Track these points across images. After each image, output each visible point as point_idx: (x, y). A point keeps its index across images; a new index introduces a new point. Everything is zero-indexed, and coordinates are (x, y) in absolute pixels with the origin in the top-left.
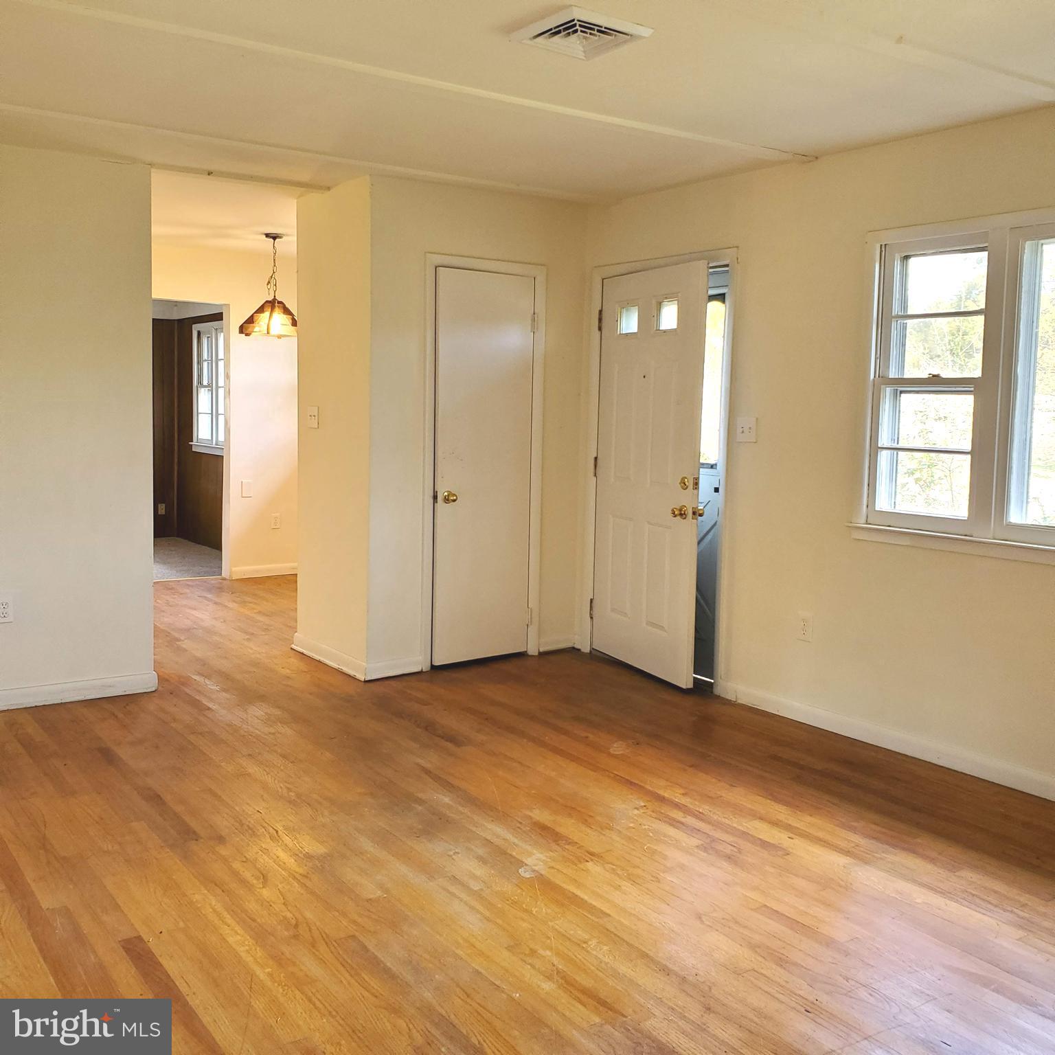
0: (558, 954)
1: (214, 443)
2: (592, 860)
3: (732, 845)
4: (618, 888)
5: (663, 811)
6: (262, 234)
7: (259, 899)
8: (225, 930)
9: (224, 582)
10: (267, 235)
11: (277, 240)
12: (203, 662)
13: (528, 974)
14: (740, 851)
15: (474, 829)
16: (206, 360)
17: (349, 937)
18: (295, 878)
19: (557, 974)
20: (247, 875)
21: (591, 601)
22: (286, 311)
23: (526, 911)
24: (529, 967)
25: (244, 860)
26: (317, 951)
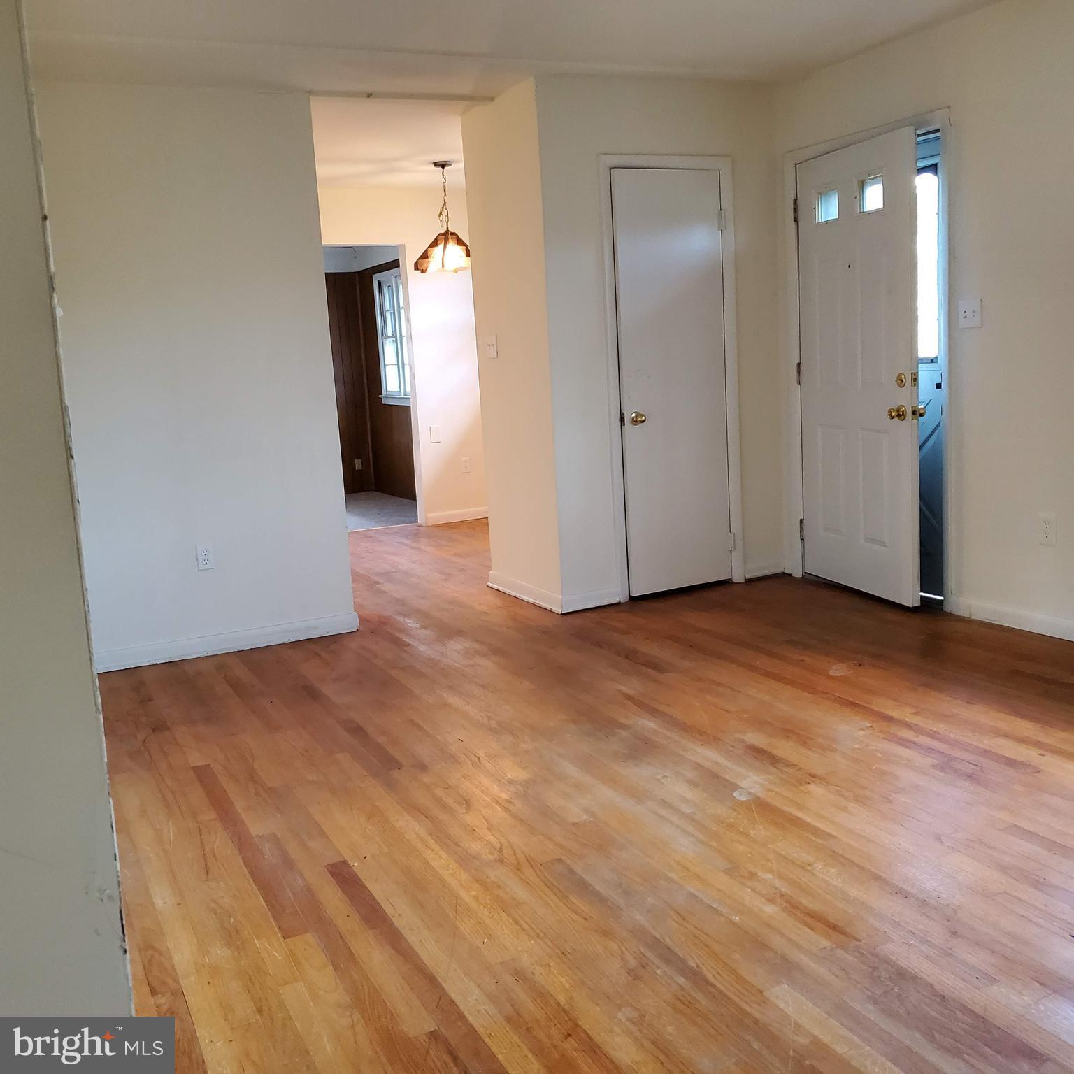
0: (781, 876)
1: (403, 394)
2: (814, 782)
3: (972, 764)
4: (845, 809)
5: (892, 731)
6: (430, 163)
7: (463, 824)
8: (429, 855)
9: (420, 528)
10: (436, 164)
11: (446, 168)
12: (402, 602)
13: (748, 897)
14: (982, 769)
15: (683, 753)
16: (388, 310)
17: (555, 860)
18: (498, 803)
19: (780, 897)
20: (449, 801)
21: (801, 521)
22: (460, 242)
23: (743, 833)
24: (749, 890)
25: (447, 787)
26: (523, 874)
